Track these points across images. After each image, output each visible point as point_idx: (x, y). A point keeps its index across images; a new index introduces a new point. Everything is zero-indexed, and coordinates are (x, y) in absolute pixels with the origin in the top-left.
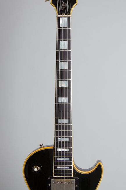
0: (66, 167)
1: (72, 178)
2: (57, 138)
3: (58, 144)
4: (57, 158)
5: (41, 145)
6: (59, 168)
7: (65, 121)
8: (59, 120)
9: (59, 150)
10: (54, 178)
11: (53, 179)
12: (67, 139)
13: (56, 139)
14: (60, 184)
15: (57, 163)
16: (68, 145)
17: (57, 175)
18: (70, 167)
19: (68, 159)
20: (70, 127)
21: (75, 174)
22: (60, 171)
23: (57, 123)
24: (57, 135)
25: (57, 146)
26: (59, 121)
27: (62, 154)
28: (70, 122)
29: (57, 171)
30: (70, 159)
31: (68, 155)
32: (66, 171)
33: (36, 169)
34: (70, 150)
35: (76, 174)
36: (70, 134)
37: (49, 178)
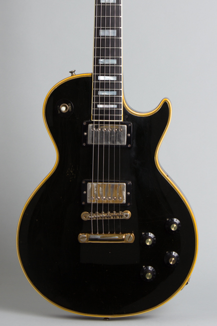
0: (112, 106)
1: (122, 123)
2: (98, 59)
3: (99, 69)
4: (97, 92)
5: (71, 72)
6: (100, 106)
7: (111, 33)
8: (101, 31)
9: (101, 78)
10: (92, 123)
11: (90, 125)
12: (115, 62)
13: (96, 61)
14: (102, 132)
15: (97, 99)
16: (115, 70)
17: (97, 118)
18: (119, 106)
19: (115, 93)
20: (118, 43)
21: (127, 117)
22: (102, 111)
23: (98, 36)
24: (98, 55)
25: (98, 72)
26: (102, 33)
27: (106, 85)
28: (119, 34)
29: (97, 112)
30: (119, 93)
31: (116, 86)
32: (112, 111)
33: (63, 109)
34: (119, 78)
35: (129, 117)
36: (119, 52)
37: (85, 123)
